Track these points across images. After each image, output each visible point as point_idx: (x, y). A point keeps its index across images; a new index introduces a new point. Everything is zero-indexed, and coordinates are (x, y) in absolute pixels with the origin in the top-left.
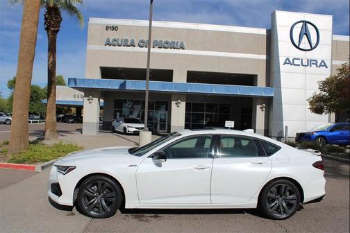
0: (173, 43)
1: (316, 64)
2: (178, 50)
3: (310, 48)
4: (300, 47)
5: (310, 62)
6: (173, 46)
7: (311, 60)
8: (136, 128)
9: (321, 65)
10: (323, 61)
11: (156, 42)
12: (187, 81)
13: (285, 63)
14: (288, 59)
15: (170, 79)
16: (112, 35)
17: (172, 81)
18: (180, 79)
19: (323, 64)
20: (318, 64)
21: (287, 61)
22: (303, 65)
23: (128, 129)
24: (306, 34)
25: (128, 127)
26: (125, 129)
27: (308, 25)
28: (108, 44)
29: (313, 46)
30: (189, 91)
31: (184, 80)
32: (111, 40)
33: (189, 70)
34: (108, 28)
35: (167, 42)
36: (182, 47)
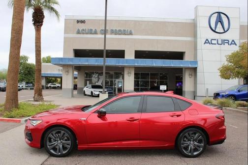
0: (124, 30)
1: (228, 43)
2: (128, 36)
3: (223, 31)
4: (216, 31)
5: (224, 42)
6: (124, 33)
7: (224, 40)
9: (231, 44)
10: (233, 41)
11: (112, 30)
12: (135, 58)
13: (205, 43)
14: (207, 40)
15: (123, 57)
16: (81, 27)
17: (124, 58)
18: (130, 56)
19: (233, 43)
20: (230, 43)
21: (207, 42)
22: (218, 44)
23: (94, 92)
24: (220, 22)
25: (95, 91)
26: (92, 92)
27: (222, 15)
28: (78, 33)
29: (226, 30)
30: (136, 65)
31: (133, 57)
32: (80, 30)
33: (136, 50)
34: (78, 22)
35: (120, 31)
36: (131, 34)
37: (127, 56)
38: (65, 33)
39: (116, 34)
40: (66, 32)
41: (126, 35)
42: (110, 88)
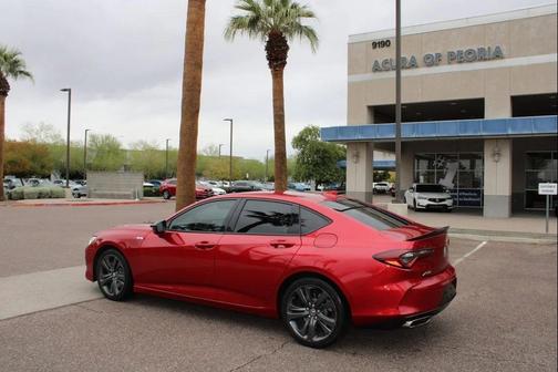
0: (481, 50)
2: (490, 62)
6: (481, 56)
8: (430, 200)
11: (451, 54)
12: (513, 115)
15: (481, 114)
16: (382, 55)
17: (483, 117)
23: (418, 201)
25: (420, 198)
28: (376, 69)
30: (510, 132)
32: (380, 62)
33: (513, 94)
34: (375, 45)
35: (470, 52)
36: (498, 55)
37: (490, 113)
38: (349, 74)
39: (460, 62)
40: (352, 70)
41: (485, 60)
42: (473, 191)
